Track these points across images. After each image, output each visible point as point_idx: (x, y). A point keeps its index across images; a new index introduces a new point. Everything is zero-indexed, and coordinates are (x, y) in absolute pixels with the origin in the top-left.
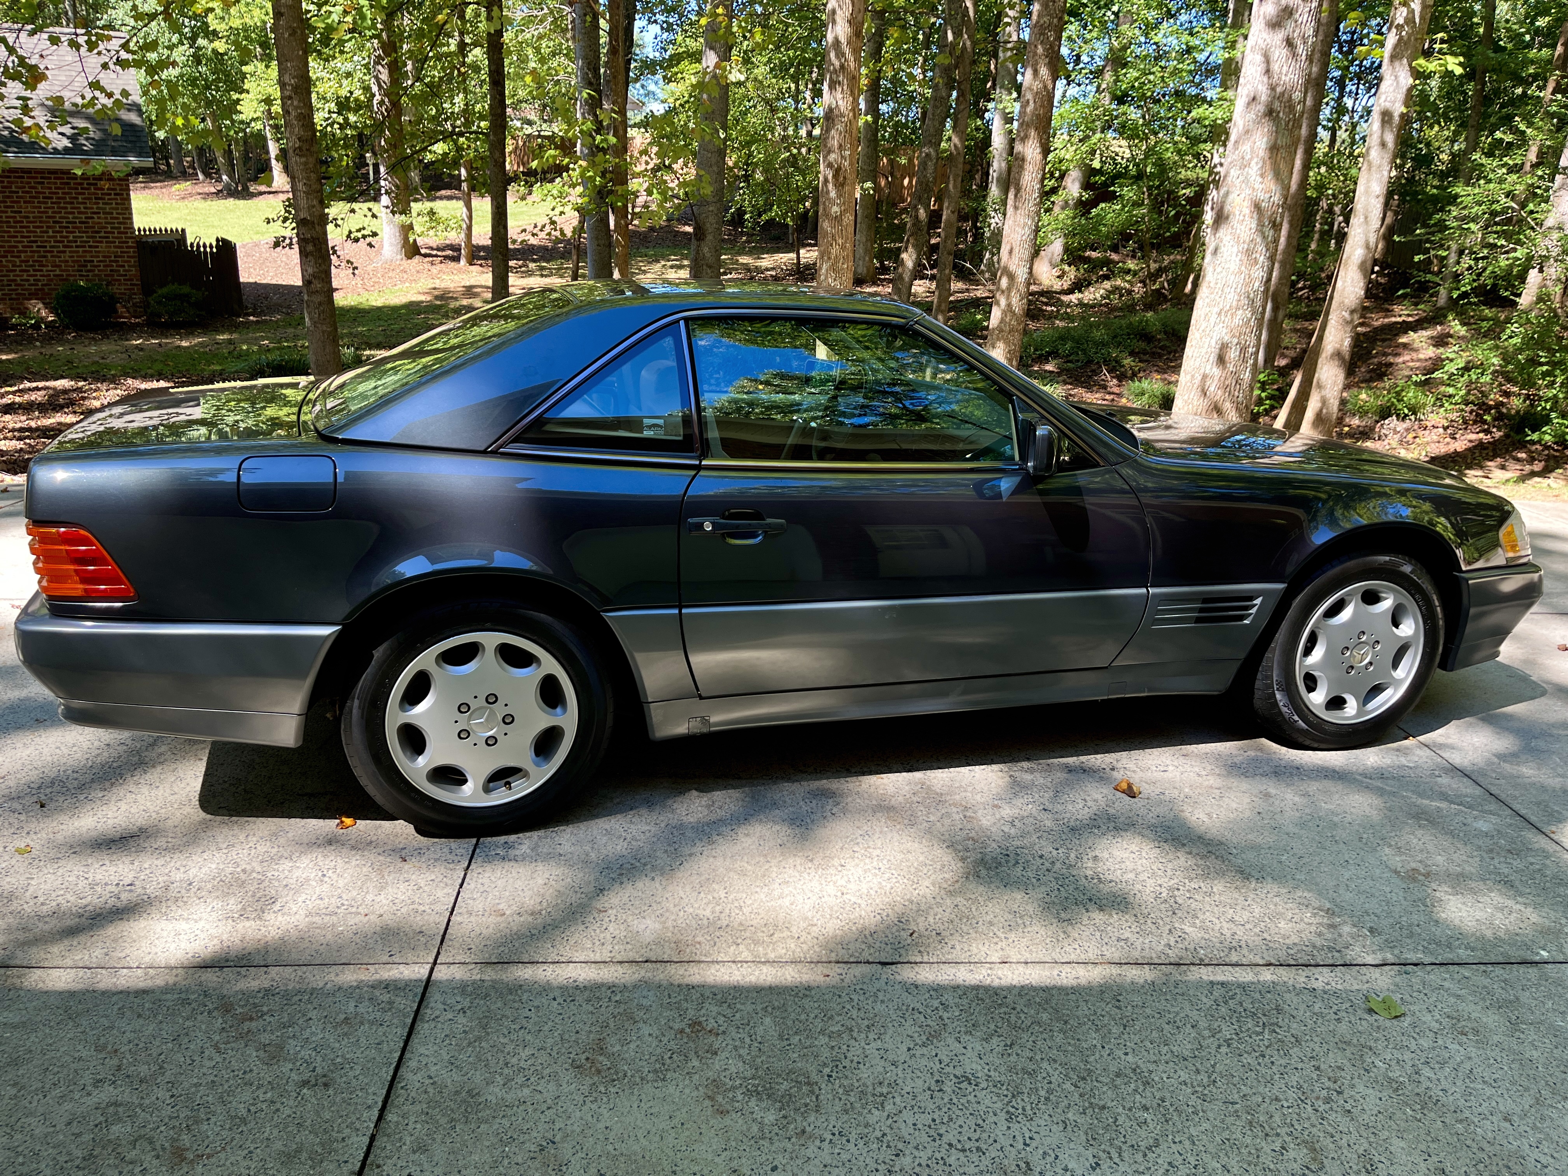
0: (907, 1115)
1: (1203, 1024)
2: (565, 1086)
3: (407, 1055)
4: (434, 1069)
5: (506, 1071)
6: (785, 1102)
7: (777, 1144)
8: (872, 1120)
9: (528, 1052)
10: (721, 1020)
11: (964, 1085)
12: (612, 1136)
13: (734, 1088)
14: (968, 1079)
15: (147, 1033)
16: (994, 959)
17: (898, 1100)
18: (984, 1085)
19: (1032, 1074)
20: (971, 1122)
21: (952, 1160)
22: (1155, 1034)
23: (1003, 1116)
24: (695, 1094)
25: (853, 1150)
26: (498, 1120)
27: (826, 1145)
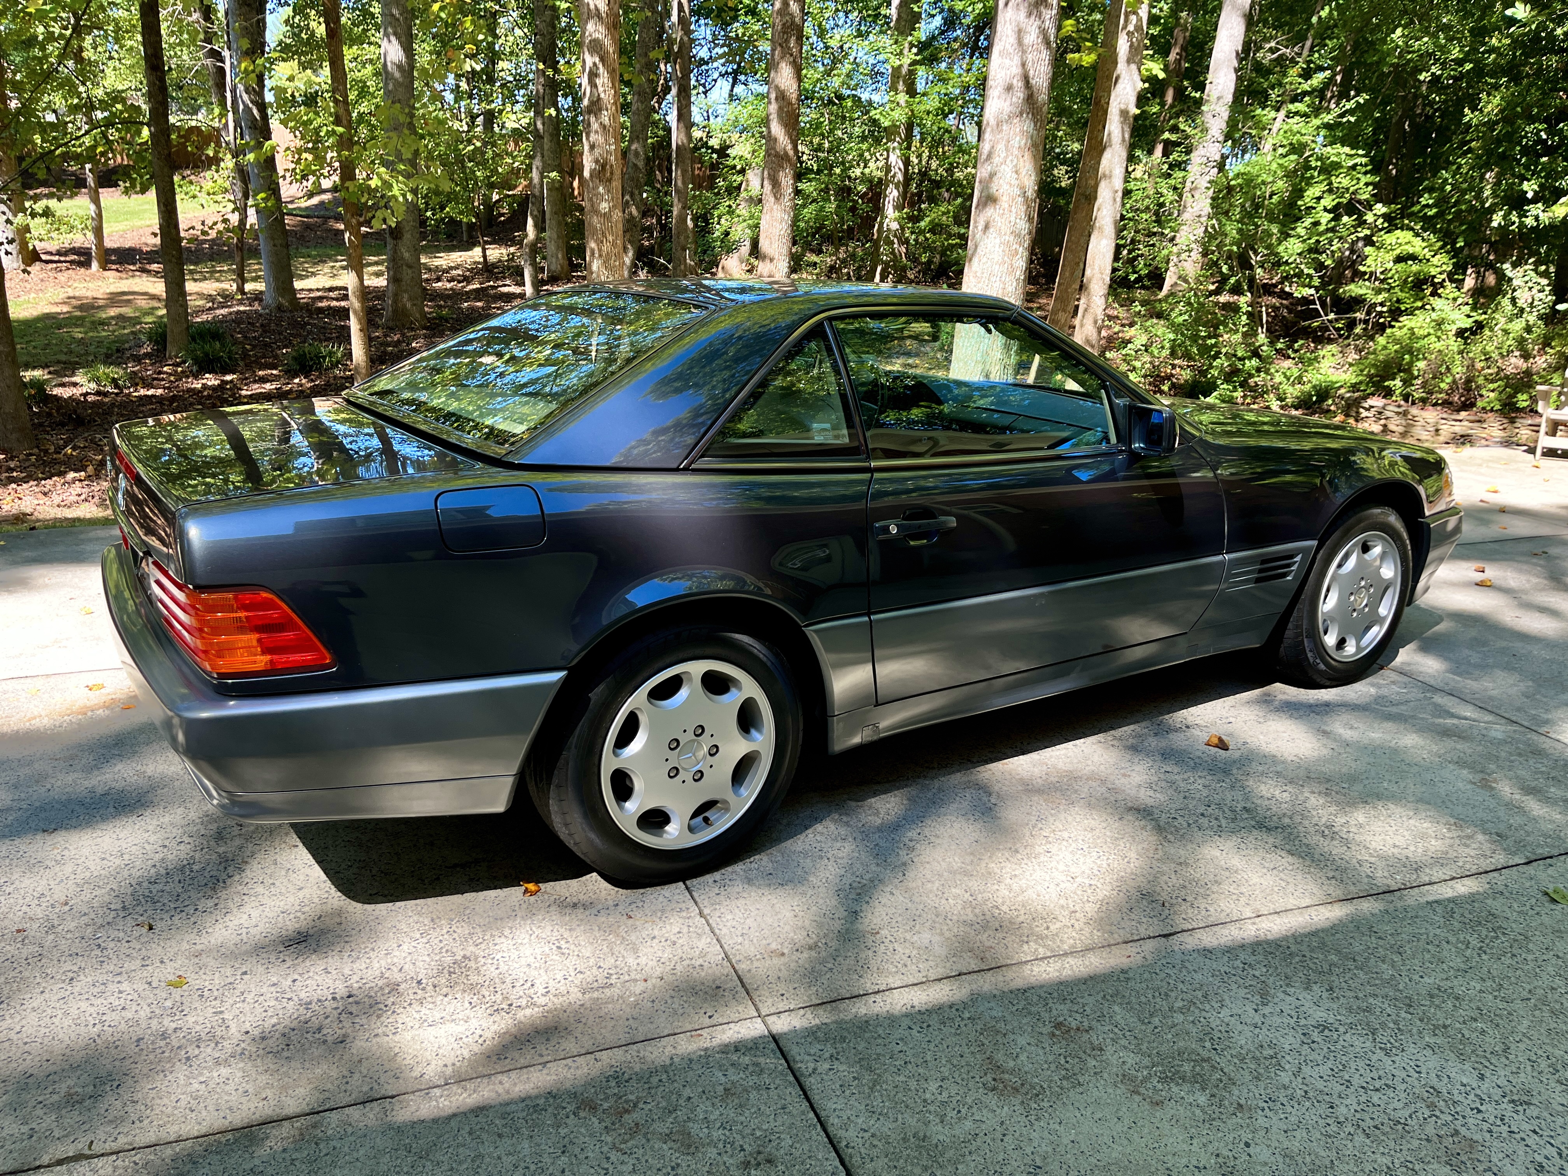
0: (1306, 1070)
1: (1453, 939)
2: (999, 1111)
3: (823, 1114)
4: (860, 1121)
5: (931, 1108)
6: (1199, 1081)
7: (1229, 1122)
8: (1286, 1081)
9: (933, 1086)
10: (1078, 1017)
11: (1326, 1032)
12: (1083, 1147)
13: (1145, 1080)
14: (1325, 1027)
15: (526, 1152)
16: (1249, 915)
17: (1288, 1058)
18: (1342, 1029)
19: (1368, 1010)
20: (1361, 1064)
21: (1375, 1100)
22: (1427, 956)
23: (1380, 1054)
24: (1118, 1092)
25: (1294, 1112)
26: (968, 1158)
27: (1269, 1114)
